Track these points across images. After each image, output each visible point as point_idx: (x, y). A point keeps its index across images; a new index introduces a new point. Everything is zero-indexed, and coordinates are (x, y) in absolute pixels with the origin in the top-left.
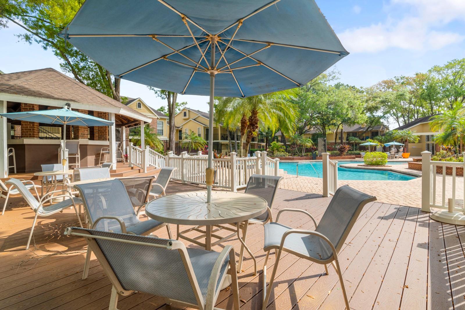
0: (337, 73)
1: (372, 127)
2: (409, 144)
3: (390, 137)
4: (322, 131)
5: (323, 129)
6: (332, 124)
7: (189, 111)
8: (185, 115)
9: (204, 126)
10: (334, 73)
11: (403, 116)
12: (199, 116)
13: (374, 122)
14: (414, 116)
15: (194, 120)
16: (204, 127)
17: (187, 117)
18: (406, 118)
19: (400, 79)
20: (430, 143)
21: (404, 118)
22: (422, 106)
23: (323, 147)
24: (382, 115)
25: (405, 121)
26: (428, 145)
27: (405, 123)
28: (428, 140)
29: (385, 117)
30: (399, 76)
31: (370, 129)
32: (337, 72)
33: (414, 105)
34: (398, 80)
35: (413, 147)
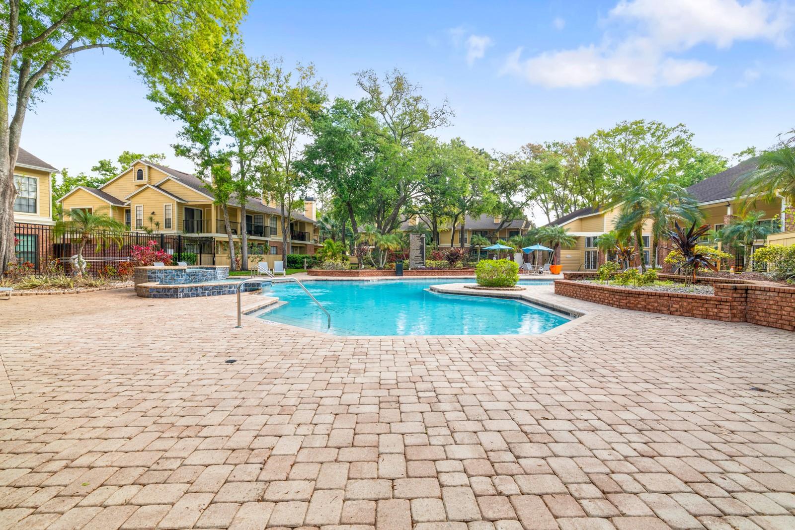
0: (449, 114)
1: (508, 222)
2: (562, 251)
3: (534, 237)
4: (431, 225)
5: (433, 223)
6: (447, 214)
7: (149, 168)
8: (140, 175)
9: (178, 201)
10: (444, 113)
11: (555, 207)
12: (169, 180)
13: (513, 212)
14: (570, 208)
15: (158, 187)
16: (178, 203)
17: (145, 181)
18: (560, 212)
19: (552, 146)
20: (591, 250)
21: (556, 210)
22: (581, 193)
23: (419, 251)
24: (524, 201)
25: (558, 215)
26: (589, 252)
27: (558, 218)
28: (589, 246)
29: (528, 205)
30: (551, 141)
31: (506, 224)
32: (449, 111)
33: (570, 191)
34: (549, 147)
35: (568, 256)
